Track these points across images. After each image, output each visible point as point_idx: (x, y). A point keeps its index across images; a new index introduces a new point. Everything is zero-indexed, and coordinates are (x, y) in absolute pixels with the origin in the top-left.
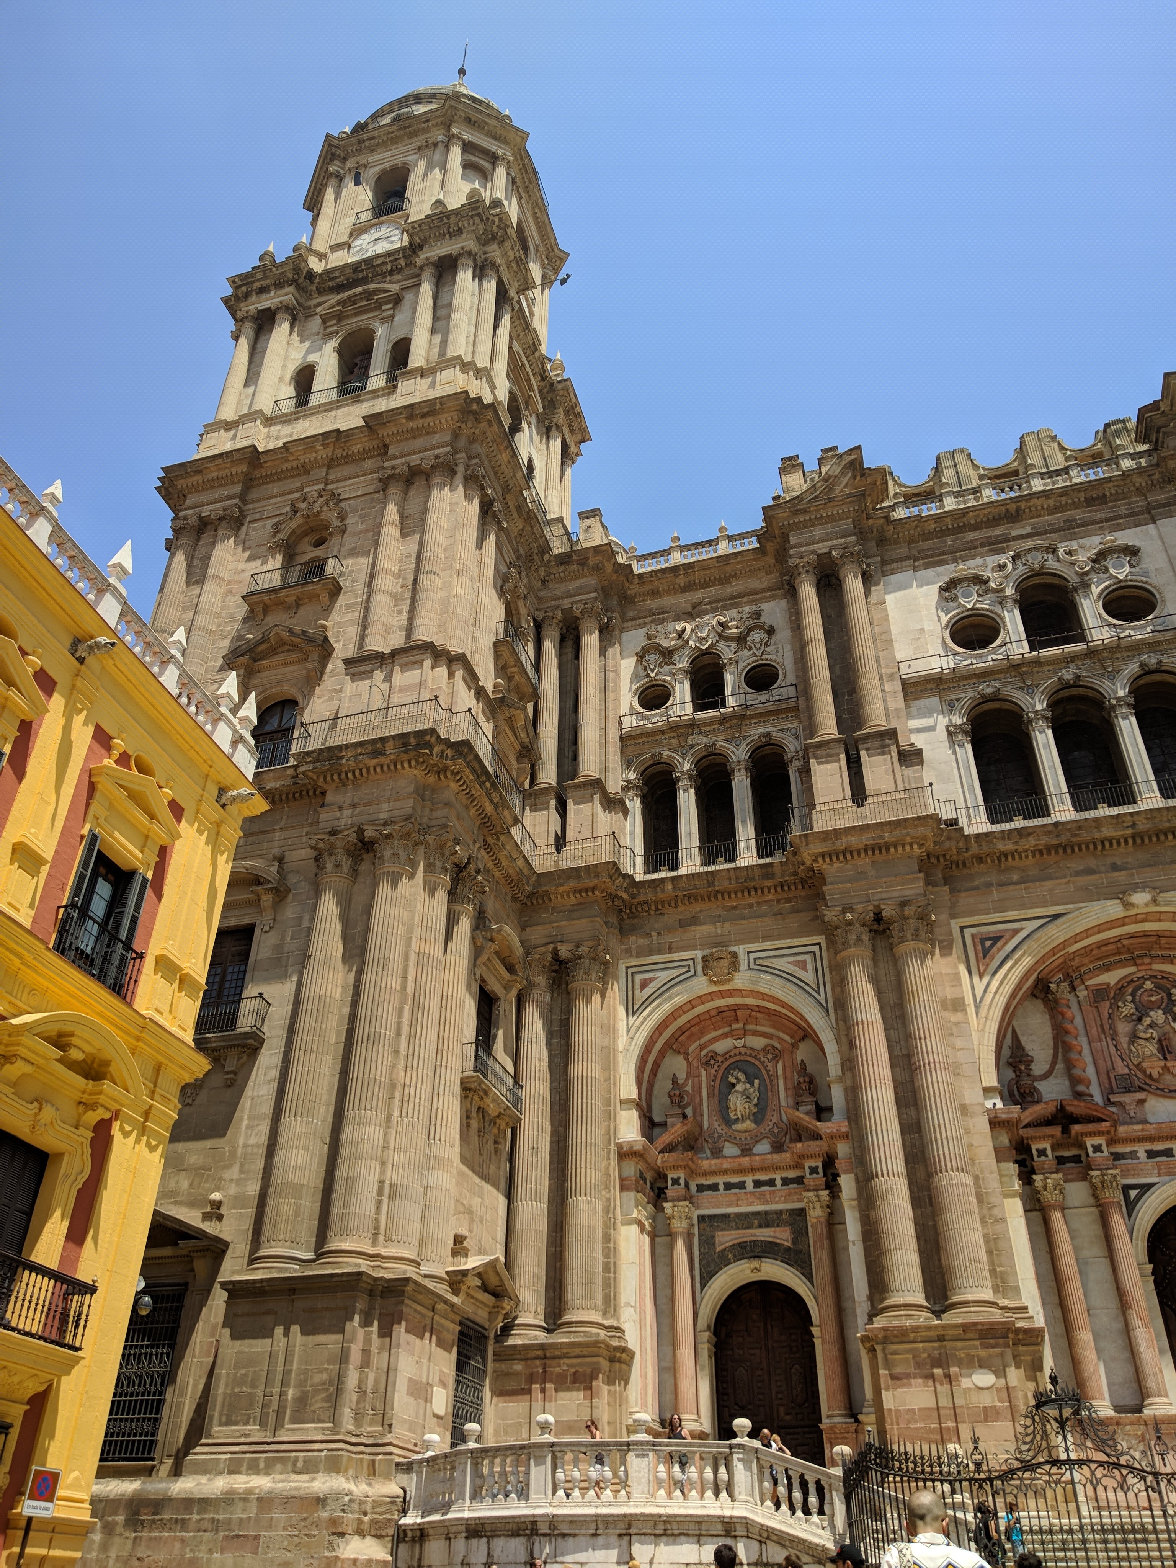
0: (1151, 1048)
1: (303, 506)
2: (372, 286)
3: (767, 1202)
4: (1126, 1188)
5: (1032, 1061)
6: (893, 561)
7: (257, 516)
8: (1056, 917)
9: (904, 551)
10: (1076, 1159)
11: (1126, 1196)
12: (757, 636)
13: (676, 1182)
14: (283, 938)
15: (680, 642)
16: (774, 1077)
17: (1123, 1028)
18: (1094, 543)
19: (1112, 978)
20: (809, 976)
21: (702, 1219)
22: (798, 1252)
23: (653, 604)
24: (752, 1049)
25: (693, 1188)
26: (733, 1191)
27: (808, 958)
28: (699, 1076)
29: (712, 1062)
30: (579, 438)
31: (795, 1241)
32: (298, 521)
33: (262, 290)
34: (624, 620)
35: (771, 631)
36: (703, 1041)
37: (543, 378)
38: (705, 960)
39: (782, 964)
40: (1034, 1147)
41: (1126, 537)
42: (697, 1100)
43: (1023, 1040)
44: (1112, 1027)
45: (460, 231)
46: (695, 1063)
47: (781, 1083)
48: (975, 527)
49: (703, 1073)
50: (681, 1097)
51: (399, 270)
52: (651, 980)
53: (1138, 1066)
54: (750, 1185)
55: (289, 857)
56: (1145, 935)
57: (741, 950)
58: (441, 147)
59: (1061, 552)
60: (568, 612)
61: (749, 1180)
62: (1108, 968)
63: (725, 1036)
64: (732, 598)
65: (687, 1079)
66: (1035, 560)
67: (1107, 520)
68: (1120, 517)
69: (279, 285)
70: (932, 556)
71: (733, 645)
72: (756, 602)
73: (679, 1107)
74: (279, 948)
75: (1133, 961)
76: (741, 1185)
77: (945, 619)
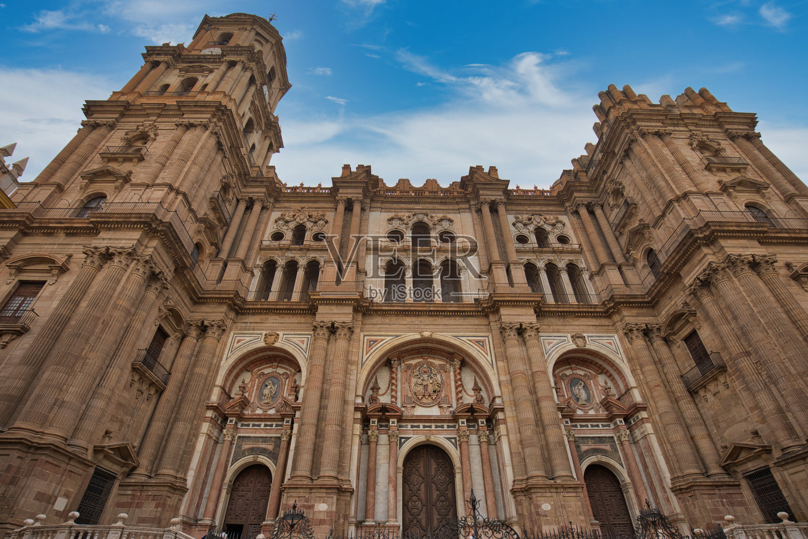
0: (420, 389)
1: (141, 128)
2: (202, 64)
3: (267, 433)
4: (401, 438)
5: (380, 388)
6: (374, 208)
7: (121, 128)
8: (398, 336)
9: (379, 205)
10: (386, 426)
11: (400, 441)
12: (321, 222)
13: (231, 421)
14: (57, 288)
15: (293, 219)
16: (283, 385)
17: (414, 380)
18: (440, 215)
19: (414, 362)
20: (304, 346)
21: (239, 437)
22: (275, 454)
23: (287, 205)
24: (278, 373)
25: (239, 426)
26: (255, 427)
27: (306, 339)
28: (255, 381)
29: (262, 376)
30: (279, 145)
31: (274, 449)
32: (138, 133)
33: (158, 54)
34: (274, 207)
35: (327, 222)
36: (260, 368)
37: (268, 120)
38: (266, 335)
39: (296, 340)
40: (371, 420)
41: (450, 216)
42: (251, 390)
43: (378, 381)
44: (410, 380)
45: (242, 54)
46: (255, 376)
47: (286, 387)
48: (404, 203)
49: (257, 380)
50: (244, 388)
51: (216, 63)
52: (242, 340)
53: (415, 393)
54: (262, 427)
55: (75, 256)
56: (427, 348)
57: (281, 333)
58: (248, 31)
59: (429, 216)
60: (251, 198)
61: (263, 424)
62: (413, 359)
63: (270, 367)
64: (316, 208)
65: (250, 382)
66: (421, 217)
67: (446, 210)
68: (450, 209)
69: (165, 54)
70: (388, 209)
71: (312, 224)
72: (323, 211)
73: (242, 392)
74: (53, 293)
75: (422, 357)
76: (259, 425)
77: (387, 230)
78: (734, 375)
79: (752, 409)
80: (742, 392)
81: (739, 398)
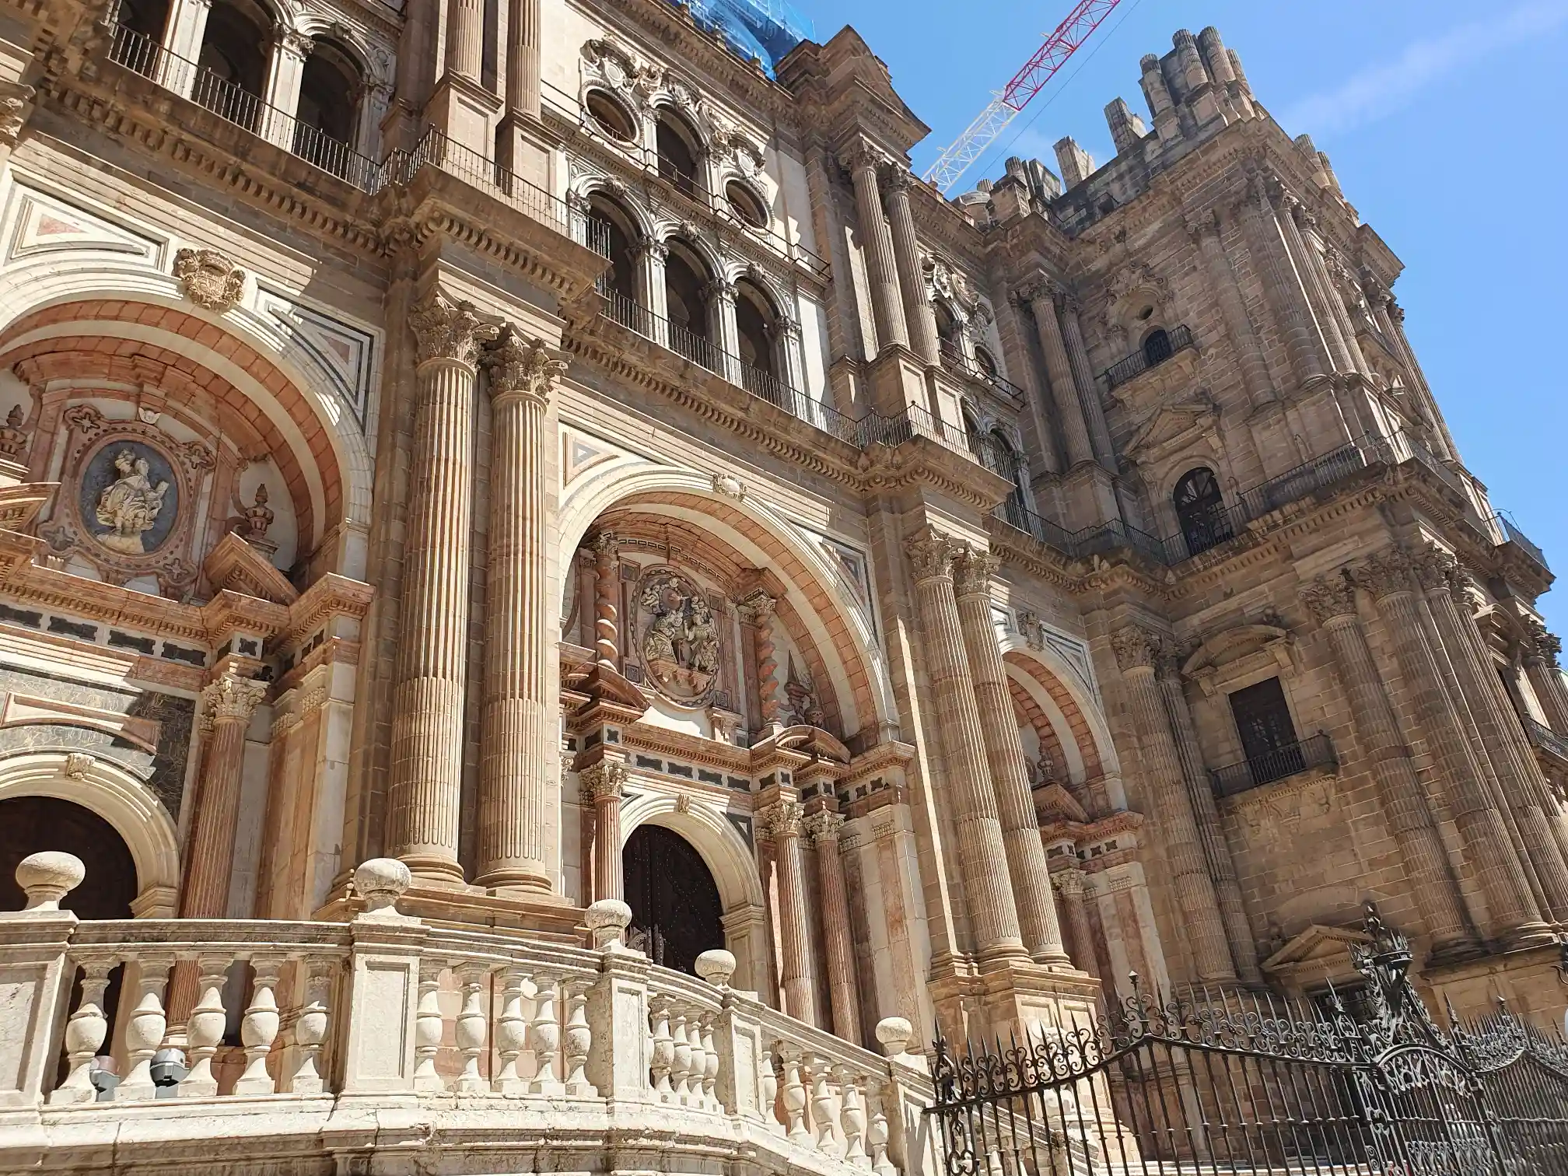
8: (652, 460)
16: (194, 492)
18: (732, 125)
19: (644, 560)
20: (345, 368)
22: (164, 765)
24: (168, 436)
27: (354, 347)
28: (54, 433)
29: (86, 423)
31: (162, 747)
36: (81, 382)
38: (182, 255)
39: (312, 333)
44: (634, 612)
46: (50, 410)
47: (203, 507)
49: (64, 432)
50: (20, 448)
52: (67, 228)
54: (101, 640)
59: (704, 110)
61: (103, 630)
62: (642, 548)
63: (126, 396)
66: (680, 96)
68: (755, 121)
75: (667, 551)
76: (87, 633)
77: (586, 78)
78: (1353, 788)
79: (1373, 864)
80: (1361, 827)
81: (1350, 838)
